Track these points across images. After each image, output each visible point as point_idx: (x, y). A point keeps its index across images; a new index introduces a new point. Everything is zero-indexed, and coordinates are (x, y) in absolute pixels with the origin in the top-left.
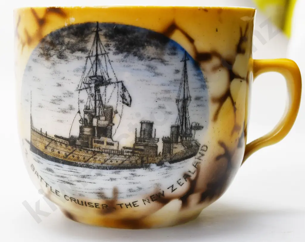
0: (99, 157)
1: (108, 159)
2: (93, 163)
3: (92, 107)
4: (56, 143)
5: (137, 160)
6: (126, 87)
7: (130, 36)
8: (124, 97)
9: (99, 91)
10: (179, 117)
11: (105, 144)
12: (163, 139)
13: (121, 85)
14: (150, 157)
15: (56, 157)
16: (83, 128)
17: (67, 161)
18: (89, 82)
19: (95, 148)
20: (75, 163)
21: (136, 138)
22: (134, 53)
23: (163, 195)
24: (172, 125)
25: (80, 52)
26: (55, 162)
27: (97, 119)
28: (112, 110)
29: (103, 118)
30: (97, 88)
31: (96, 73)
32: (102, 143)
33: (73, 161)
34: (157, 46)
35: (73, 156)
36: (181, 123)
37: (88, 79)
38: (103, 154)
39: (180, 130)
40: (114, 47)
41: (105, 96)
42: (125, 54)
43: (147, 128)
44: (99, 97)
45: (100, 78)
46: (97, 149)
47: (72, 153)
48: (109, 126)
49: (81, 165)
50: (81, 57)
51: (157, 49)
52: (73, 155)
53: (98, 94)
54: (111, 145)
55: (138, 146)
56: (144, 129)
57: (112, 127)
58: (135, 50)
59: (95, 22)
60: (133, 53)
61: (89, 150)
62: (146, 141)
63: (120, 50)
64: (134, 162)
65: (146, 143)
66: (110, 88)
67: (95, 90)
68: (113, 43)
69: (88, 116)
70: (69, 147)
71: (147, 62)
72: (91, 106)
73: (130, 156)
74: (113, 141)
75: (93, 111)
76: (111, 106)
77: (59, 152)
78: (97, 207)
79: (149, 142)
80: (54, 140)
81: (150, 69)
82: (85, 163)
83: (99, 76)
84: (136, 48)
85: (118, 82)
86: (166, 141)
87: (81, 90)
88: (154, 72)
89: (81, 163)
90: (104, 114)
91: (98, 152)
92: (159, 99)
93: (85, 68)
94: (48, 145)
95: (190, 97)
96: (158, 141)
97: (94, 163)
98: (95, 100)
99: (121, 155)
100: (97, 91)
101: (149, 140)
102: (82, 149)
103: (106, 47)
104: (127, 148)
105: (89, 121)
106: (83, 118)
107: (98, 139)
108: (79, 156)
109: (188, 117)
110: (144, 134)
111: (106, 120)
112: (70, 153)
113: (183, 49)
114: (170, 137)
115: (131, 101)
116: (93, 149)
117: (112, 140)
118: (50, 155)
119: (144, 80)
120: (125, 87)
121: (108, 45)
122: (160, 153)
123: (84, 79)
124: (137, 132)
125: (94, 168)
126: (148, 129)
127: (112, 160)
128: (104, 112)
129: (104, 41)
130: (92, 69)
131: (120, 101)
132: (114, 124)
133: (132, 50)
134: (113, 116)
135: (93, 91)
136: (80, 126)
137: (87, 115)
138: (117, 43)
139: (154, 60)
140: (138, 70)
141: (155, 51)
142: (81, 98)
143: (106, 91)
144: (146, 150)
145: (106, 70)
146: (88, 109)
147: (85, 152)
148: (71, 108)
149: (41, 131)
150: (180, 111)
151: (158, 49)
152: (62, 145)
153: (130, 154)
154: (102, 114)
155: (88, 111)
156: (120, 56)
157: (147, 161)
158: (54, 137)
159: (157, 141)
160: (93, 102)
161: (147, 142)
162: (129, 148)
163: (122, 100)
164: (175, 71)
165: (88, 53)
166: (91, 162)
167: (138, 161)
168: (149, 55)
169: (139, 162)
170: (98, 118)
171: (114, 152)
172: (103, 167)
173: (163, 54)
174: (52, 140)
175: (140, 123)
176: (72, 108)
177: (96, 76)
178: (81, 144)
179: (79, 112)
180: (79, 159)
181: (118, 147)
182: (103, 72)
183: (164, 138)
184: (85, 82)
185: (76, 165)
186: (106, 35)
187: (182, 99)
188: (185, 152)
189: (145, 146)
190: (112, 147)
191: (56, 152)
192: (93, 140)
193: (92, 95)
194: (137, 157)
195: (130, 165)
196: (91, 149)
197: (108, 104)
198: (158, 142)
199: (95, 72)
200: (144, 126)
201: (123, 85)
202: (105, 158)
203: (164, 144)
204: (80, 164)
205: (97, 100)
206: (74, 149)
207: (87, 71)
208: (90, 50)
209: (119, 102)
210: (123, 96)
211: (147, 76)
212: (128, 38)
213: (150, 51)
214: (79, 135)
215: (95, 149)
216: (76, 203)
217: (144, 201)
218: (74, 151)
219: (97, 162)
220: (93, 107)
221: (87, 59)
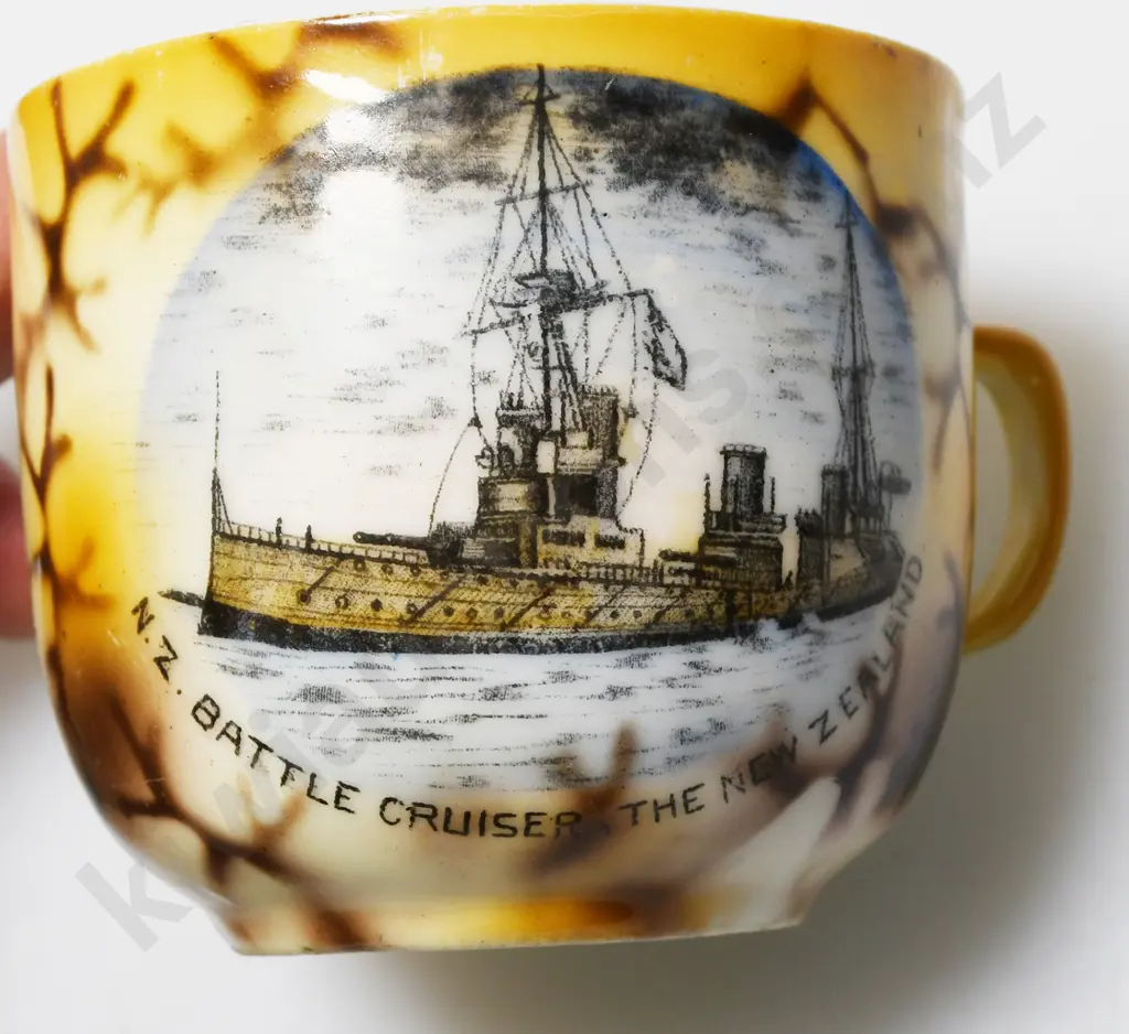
0: (563, 601)
1: (601, 608)
2: (539, 630)
3: (532, 397)
4: (364, 564)
5: (713, 604)
6: (664, 314)
7: (665, 121)
8: (659, 352)
9: (559, 331)
10: (843, 438)
11: (590, 542)
12: (797, 519)
13: (647, 304)
14: (756, 591)
15: (361, 629)
16: (493, 485)
17: (418, 636)
18: (515, 298)
19: (550, 563)
20: (457, 638)
21: (708, 513)
22: (685, 184)
23: (792, 754)
24: (825, 463)
25: (471, 184)
26: (354, 651)
27: (556, 443)
28: (614, 405)
29: (579, 439)
30: (552, 323)
31: (544, 263)
32: (580, 540)
33: (445, 634)
34: (760, 163)
35: (449, 612)
36: (850, 460)
37: (512, 286)
38: (583, 584)
39: (850, 489)
40: (611, 161)
41: (586, 351)
42: (652, 186)
43: (744, 472)
44: (559, 354)
45: (564, 282)
46: (558, 568)
47: (442, 597)
48: (604, 471)
49: (486, 642)
50: (479, 205)
51: (760, 171)
52: (449, 604)
53: (556, 344)
54: (613, 548)
55: (715, 545)
56: (735, 478)
57: (615, 472)
58: (687, 173)
59: (530, 64)
60: (681, 182)
61: (522, 576)
62: (745, 524)
63: (632, 171)
64: (700, 612)
65: (744, 533)
66: (604, 317)
67: (542, 326)
68: (605, 147)
69: (516, 433)
70: (430, 575)
71: (732, 222)
72: (527, 391)
73: (686, 590)
74: (620, 528)
75: (536, 412)
76: (608, 390)
77: (377, 605)
78: (534, 829)
79: (754, 531)
80: (351, 555)
81: (744, 246)
82: (502, 635)
83: (558, 273)
84: (692, 166)
85: (633, 295)
86: (809, 527)
87: (482, 331)
88: (758, 259)
89: (485, 636)
90: (583, 421)
91: (562, 580)
92: (777, 361)
93: (496, 247)
94: (315, 586)
95: (872, 364)
96: (783, 525)
97: (542, 626)
98: (546, 369)
99: (655, 585)
100: (552, 330)
101: (752, 520)
102: (489, 577)
103: (579, 159)
104: (675, 556)
105: (518, 455)
106: (494, 445)
107: (560, 528)
108: (477, 607)
109: (871, 438)
110: (737, 497)
111: (591, 445)
112: (435, 600)
113: (838, 183)
114: (819, 511)
115: (684, 366)
116: (539, 571)
117: (618, 524)
118: (328, 625)
119: (726, 288)
120: (659, 312)
121: (584, 155)
122: (791, 573)
123: (492, 286)
124: (710, 488)
125: (543, 650)
126: (748, 478)
127: (619, 610)
128: (581, 414)
129: (570, 138)
130: (525, 246)
131: (646, 368)
132: (623, 462)
133: (676, 174)
134: (619, 429)
135: (535, 333)
136: (480, 479)
137: (512, 429)
138: (621, 144)
139: (754, 214)
140: (701, 247)
141: (755, 180)
142: (484, 366)
143: (589, 329)
144: (742, 561)
145: (584, 251)
146: (515, 404)
147: (502, 586)
148: (439, 410)
149: (279, 530)
150: (847, 413)
151: (766, 174)
152: (391, 573)
153: (686, 580)
154: (576, 424)
155: (516, 413)
156: (636, 196)
157: (746, 608)
158: (354, 543)
159: (780, 527)
160: (536, 378)
161: (748, 530)
162: (685, 557)
163: (650, 364)
164: (822, 261)
165: (504, 186)
166: (531, 627)
167: (715, 608)
168: (737, 193)
169: (719, 611)
170: (560, 438)
171: (624, 575)
172: (579, 642)
173: (781, 194)
174: (341, 556)
175: (721, 453)
176: (444, 408)
177: (543, 272)
178: (486, 554)
179: (476, 422)
180: (476, 621)
181: (642, 552)
182: (572, 258)
183: (802, 515)
184: (498, 300)
185: (460, 647)
186: (575, 116)
187: (848, 369)
188: (865, 576)
189: (742, 545)
190: (615, 557)
191: (361, 605)
192: (540, 530)
193: (533, 348)
194: (711, 592)
195: (686, 627)
196: (528, 571)
197: (597, 383)
198: (782, 530)
199: (538, 257)
200: (736, 466)
201: (651, 304)
202: (588, 602)
203: (801, 538)
204: (480, 639)
205: (554, 368)
206: (454, 577)
207: (506, 255)
208: (513, 172)
209: (641, 373)
210: (656, 348)
211: (736, 272)
212: (659, 127)
213: (739, 178)
214: (475, 516)
215: (547, 567)
216: (435, 829)
217: (727, 783)
218: (454, 586)
219: (557, 622)
220: (536, 398)
221: (503, 211)
